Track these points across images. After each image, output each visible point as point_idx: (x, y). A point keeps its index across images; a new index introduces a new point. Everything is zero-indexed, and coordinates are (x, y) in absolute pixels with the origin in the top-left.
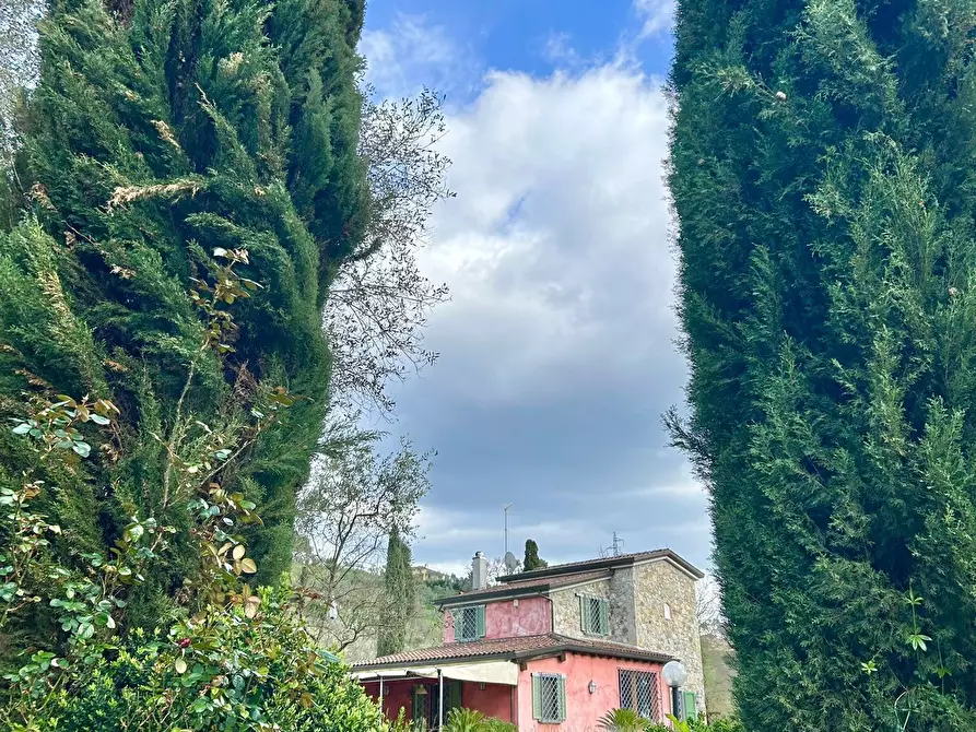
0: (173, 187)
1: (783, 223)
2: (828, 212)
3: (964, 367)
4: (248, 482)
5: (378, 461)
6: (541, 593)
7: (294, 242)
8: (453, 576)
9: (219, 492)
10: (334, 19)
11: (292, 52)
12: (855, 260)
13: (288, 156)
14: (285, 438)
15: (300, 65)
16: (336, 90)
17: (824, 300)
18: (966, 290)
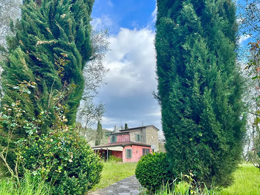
0: (50, 42)
1: (178, 52)
2: (186, 49)
3: (212, 81)
4: (66, 105)
5: (95, 106)
6: (128, 133)
7: (76, 55)
8: (111, 131)
9: (60, 105)
10: (86, 8)
11: (77, 15)
12: (191, 59)
13: (75, 37)
14: (75, 96)
15: (78, 18)
16: (86, 24)
17: (185, 67)
18: (213, 66)
